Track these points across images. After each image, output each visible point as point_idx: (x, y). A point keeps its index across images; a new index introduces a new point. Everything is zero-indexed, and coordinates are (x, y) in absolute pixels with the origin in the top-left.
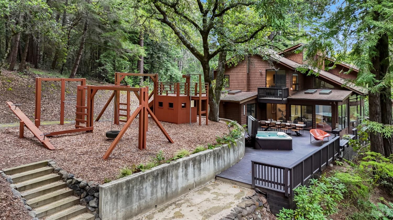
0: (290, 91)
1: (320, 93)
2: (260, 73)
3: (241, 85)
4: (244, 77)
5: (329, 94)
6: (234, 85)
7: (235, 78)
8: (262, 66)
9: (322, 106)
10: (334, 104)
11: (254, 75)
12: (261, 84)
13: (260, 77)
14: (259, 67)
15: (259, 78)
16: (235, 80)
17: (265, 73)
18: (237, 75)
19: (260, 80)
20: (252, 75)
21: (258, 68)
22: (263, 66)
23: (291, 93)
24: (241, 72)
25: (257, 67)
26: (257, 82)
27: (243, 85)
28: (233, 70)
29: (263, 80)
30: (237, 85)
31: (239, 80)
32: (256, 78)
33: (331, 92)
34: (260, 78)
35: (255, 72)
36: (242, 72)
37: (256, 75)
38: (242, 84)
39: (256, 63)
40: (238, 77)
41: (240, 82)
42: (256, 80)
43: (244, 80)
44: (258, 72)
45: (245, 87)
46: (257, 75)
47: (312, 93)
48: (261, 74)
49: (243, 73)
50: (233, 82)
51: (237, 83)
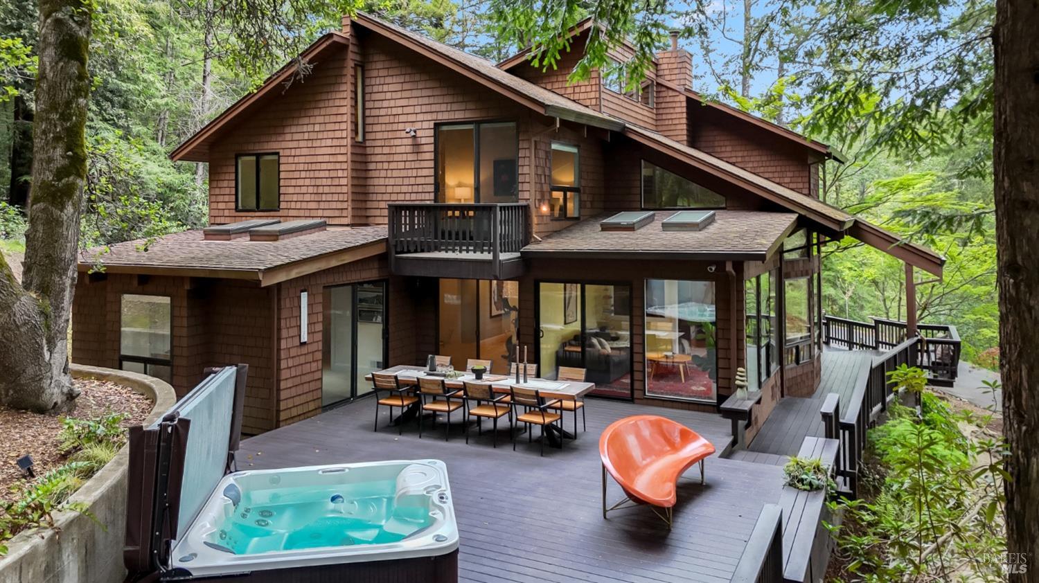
0: (535, 220)
1: (666, 227)
2: (410, 141)
3: (329, 198)
4: (341, 158)
5: (705, 227)
6: (300, 198)
7: (301, 167)
8: (418, 109)
9: (676, 282)
10: (727, 275)
11: (386, 150)
12: (415, 189)
13: (411, 157)
14: (406, 110)
15: (408, 165)
16: (303, 174)
17: (432, 140)
18: (312, 151)
19: (410, 173)
20: (378, 150)
21: (402, 118)
22: (424, 109)
23: (542, 228)
24: (325, 135)
25: (399, 111)
26: (399, 181)
27: (335, 197)
28: (294, 129)
29: (425, 172)
30: (313, 197)
31: (322, 174)
32: (393, 166)
33: (710, 221)
34: (413, 165)
35: (391, 135)
36: (331, 135)
37: (394, 150)
38: (333, 189)
39: (395, 95)
40: (314, 159)
41: (324, 182)
42: (395, 173)
43: (340, 174)
44: (403, 134)
45: (345, 205)
46: (399, 150)
47: (630, 228)
48: (416, 146)
49: (336, 142)
50: (293, 182)
51: (311, 190)
